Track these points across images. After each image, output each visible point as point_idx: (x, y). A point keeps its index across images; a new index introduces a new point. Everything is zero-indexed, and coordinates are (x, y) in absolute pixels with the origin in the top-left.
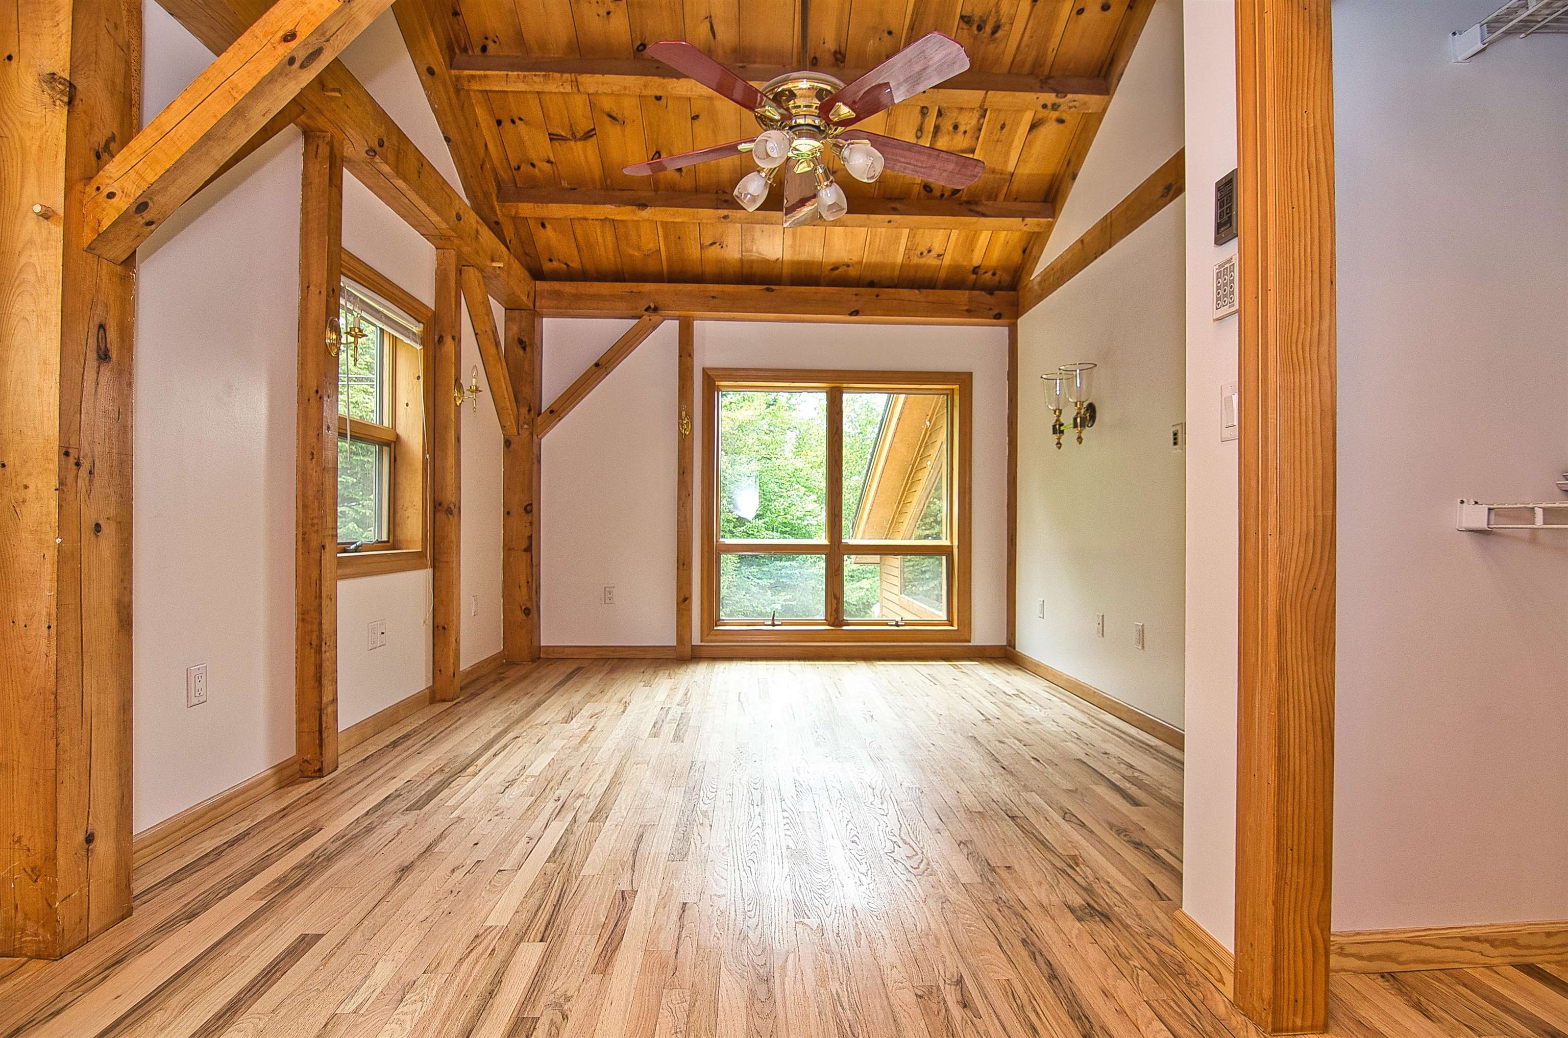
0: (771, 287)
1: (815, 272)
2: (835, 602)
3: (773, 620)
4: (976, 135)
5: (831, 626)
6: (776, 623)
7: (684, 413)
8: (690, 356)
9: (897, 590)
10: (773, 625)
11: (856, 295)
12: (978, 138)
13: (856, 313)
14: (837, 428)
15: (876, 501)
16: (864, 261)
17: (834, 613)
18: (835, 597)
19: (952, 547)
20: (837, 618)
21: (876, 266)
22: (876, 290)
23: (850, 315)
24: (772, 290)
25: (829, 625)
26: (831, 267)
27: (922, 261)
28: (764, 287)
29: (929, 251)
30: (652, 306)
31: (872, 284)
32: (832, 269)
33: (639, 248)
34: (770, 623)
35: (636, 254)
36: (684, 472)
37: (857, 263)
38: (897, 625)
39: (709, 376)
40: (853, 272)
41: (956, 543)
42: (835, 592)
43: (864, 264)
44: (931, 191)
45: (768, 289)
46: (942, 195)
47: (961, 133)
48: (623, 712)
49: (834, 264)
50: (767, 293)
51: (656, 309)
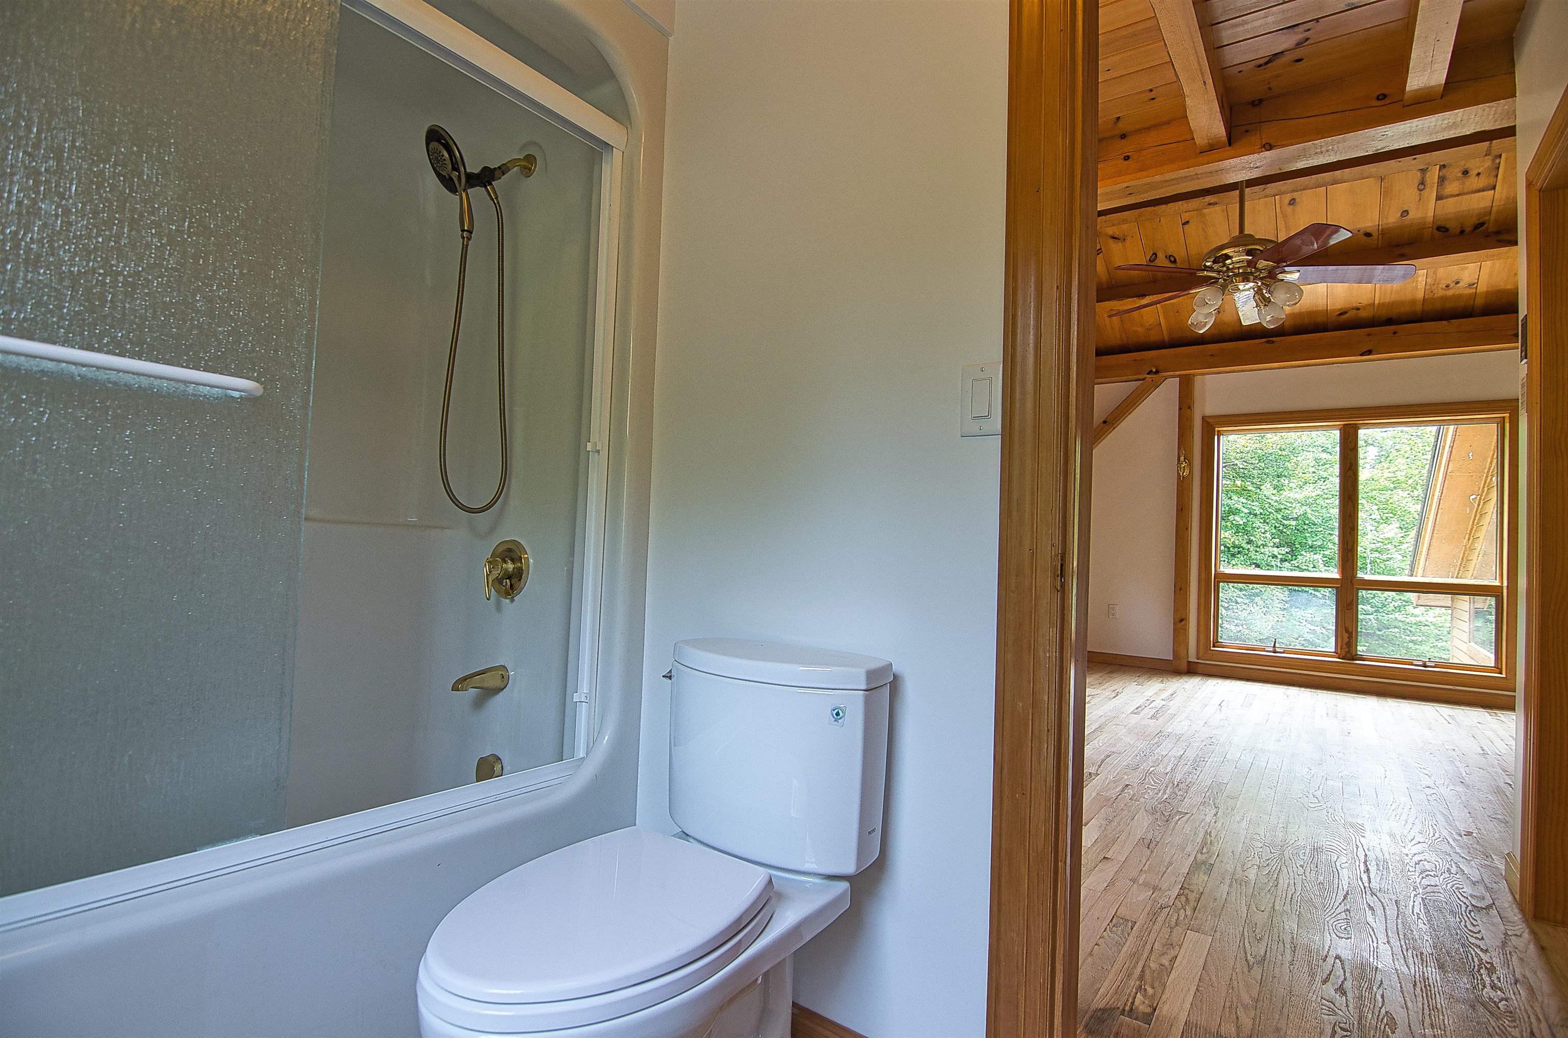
0: (1271, 339)
1: (1320, 319)
2: (1346, 635)
3: (1274, 646)
4: (1494, 173)
5: (1341, 659)
6: (1278, 650)
7: (1182, 458)
8: (1189, 408)
9: (1465, 637)
10: (1275, 652)
11: (1369, 335)
12: (1497, 176)
13: (1369, 352)
14: (1351, 464)
15: (1435, 535)
16: (1376, 302)
17: (1345, 646)
18: (1347, 631)
19: (1502, 587)
20: (1348, 652)
21: (1392, 305)
22: (1393, 328)
23: (1362, 355)
24: (1273, 342)
25: (1339, 658)
26: (1338, 313)
27: (1450, 293)
28: (1264, 340)
29: (1457, 283)
30: (1154, 370)
31: (1390, 321)
32: (1340, 314)
33: (1142, 325)
34: (1271, 649)
35: (1139, 329)
36: (1182, 509)
37: (1369, 305)
38: (1425, 666)
39: (1208, 423)
40: (1363, 314)
41: (1505, 584)
42: (1347, 626)
43: (1376, 306)
44: (1447, 230)
45: (1268, 342)
46: (1462, 232)
47: (1473, 176)
48: (1115, 697)
49: (1341, 309)
50: (1268, 345)
51: (1157, 372)
